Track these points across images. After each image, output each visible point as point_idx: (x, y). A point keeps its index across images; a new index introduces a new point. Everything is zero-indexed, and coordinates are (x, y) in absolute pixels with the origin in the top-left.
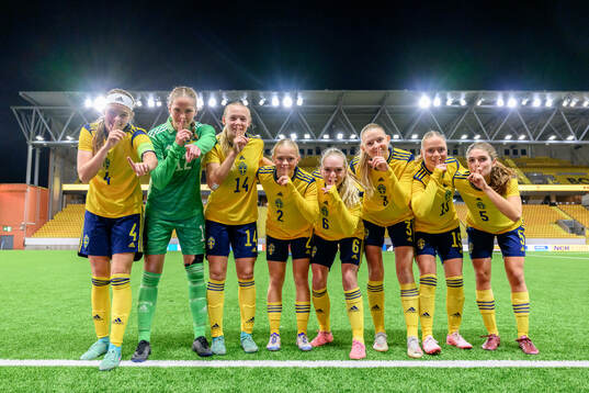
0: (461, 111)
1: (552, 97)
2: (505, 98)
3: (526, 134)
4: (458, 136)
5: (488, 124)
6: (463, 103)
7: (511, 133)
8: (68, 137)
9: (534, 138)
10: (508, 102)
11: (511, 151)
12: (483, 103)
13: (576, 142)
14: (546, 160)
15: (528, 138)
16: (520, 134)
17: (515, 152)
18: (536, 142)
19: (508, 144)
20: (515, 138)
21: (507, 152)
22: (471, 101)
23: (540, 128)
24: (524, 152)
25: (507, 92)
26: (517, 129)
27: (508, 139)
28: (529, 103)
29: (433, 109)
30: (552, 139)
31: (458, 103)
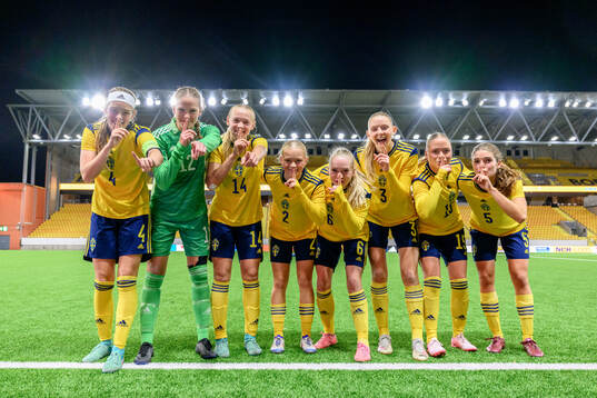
0: (463, 111)
1: (554, 97)
2: (508, 99)
3: (529, 135)
4: (459, 137)
5: (491, 124)
6: (465, 103)
7: (514, 134)
8: (65, 136)
9: (537, 139)
10: (510, 102)
11: (513, 153)
12: (485, 103)
13: (578, 143)
14: (548, 161)
15: (530, 139)
16: (522, 134)
17: (517, 153)
18: (538, 142)
19: (510, 145)
20: (517, 138)
21: (509, 153)
22: (473, 101)
23: (542, 128)
24: (526, 153)
25: (509, 92)
26: (519, 130)
27: (510, 139)
28: (531, 103)
29: (435, 109)
30: (554, 140)
31: (460, 103)
